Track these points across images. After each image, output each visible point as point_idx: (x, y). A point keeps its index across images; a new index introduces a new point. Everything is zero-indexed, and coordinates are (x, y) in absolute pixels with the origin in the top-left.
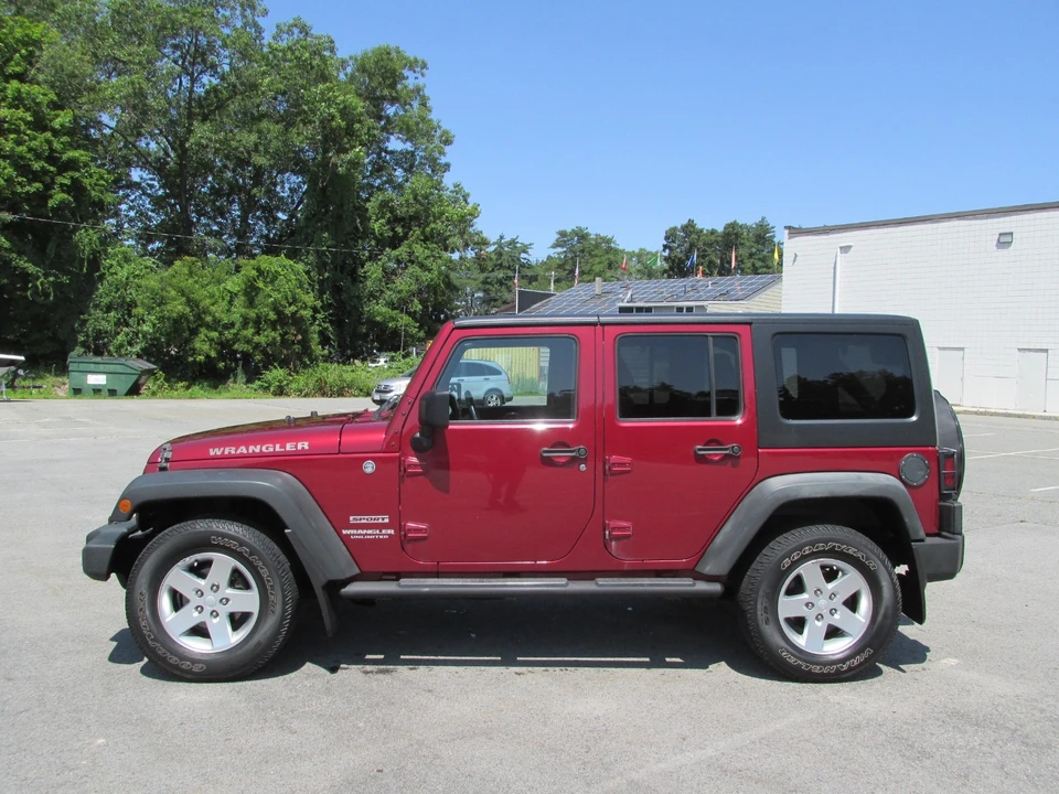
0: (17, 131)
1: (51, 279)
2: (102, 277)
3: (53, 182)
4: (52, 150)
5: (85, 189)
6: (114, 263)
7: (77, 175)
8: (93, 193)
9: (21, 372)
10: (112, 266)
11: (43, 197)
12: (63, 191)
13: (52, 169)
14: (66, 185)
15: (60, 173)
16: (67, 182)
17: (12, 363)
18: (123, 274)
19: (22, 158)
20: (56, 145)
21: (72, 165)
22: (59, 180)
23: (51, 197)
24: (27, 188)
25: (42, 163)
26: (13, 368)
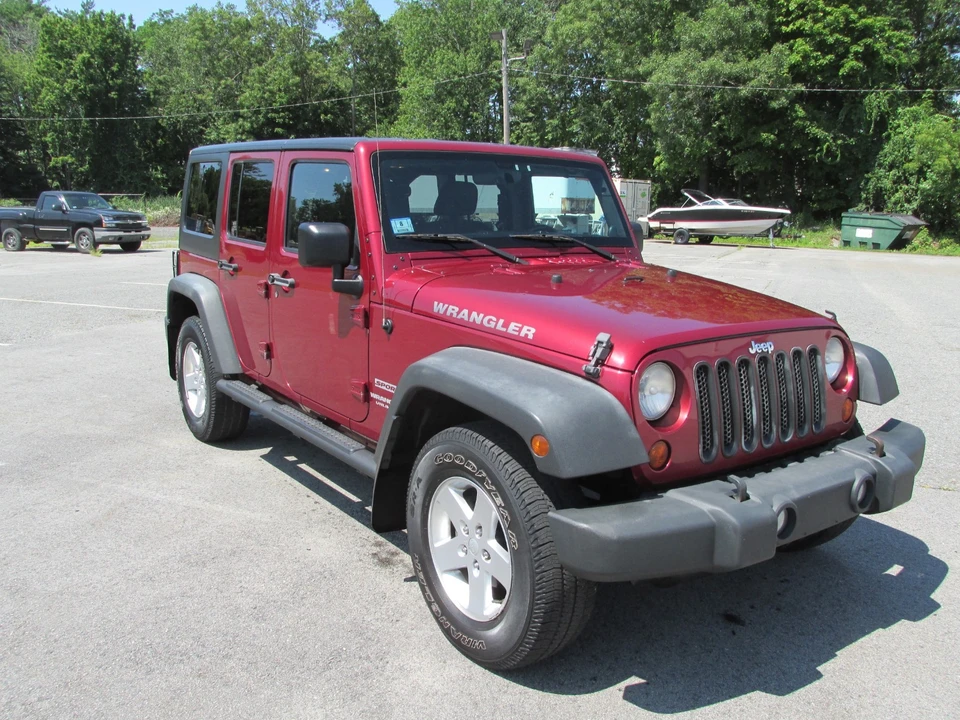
0: (816, 11)
1: (839, 142)
2: (888, 137)
3: (847, 51)
4: (848, 22)
5: (877, 53)
6: (901, 122)
7: (869, 41)
8: (885, 57)
9: (786, 224)
10: (899, 126)
11: (835, 66)
12: (857, 59)
13: (847, 39)
14: (860, 53)
15: (855, 41)
16: (860, 49)
17: (781, 216)
18: (907, 132)
19: (820, 34)
20: (854, 16)
21: (867, 32)
22: (854, 48)
23: (842, 66)
24: (821, 61)
25: (837, 35)
26: (780, 220)
